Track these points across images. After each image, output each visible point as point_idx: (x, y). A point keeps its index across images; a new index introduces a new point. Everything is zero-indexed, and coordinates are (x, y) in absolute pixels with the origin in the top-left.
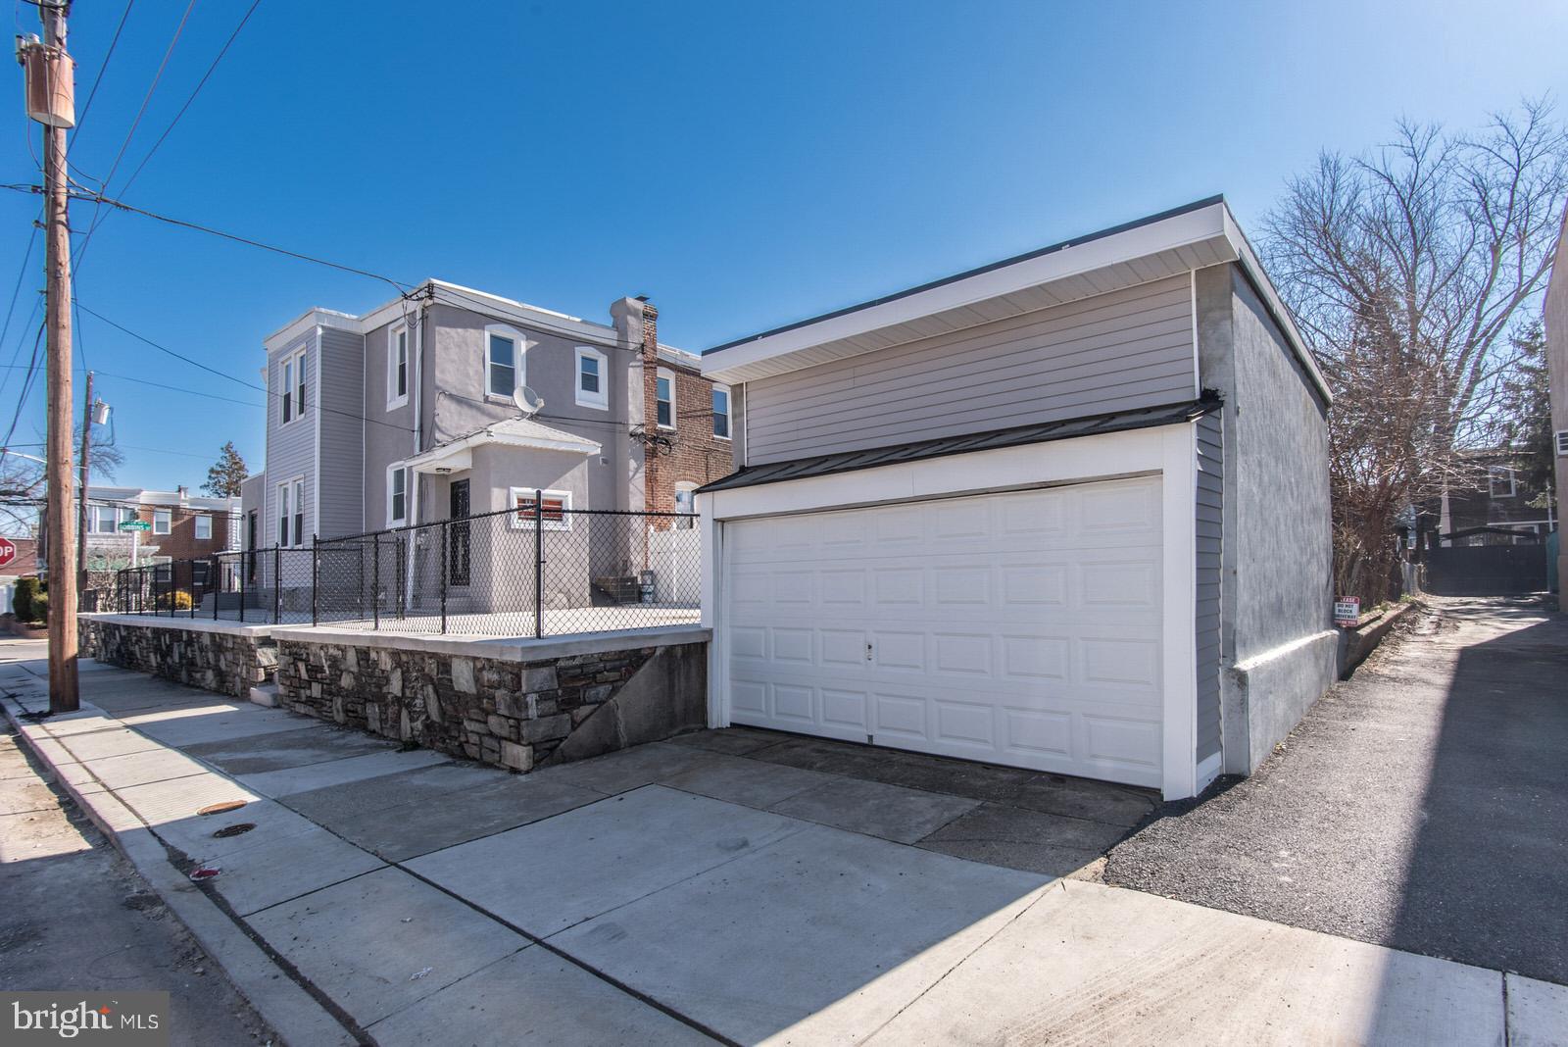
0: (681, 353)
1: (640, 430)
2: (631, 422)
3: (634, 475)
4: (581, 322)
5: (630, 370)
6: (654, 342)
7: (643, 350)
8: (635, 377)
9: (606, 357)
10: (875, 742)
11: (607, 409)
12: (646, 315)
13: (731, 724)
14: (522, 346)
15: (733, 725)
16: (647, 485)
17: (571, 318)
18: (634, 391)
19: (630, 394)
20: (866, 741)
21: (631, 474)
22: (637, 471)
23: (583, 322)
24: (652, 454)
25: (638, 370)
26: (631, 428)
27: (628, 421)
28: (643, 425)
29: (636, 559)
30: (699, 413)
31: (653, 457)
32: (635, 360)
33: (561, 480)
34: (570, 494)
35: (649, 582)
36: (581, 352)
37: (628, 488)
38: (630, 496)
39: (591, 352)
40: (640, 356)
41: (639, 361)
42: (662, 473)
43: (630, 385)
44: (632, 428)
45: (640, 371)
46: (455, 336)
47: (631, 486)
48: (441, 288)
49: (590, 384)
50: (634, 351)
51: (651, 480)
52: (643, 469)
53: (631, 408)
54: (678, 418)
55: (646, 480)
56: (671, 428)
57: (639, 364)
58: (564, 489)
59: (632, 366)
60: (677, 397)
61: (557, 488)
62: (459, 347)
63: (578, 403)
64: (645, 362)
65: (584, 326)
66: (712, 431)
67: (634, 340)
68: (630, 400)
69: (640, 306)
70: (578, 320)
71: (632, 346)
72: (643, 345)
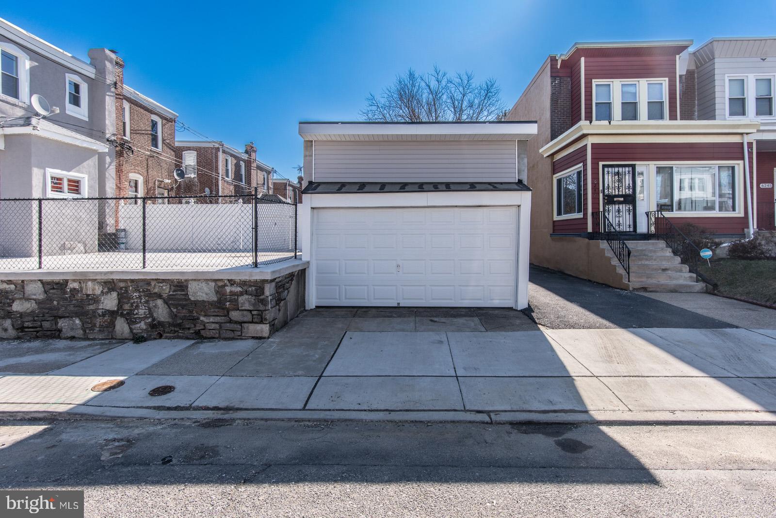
0: (134, 92)
1: (113, 138)
2: (107, 132)
3: (109, 167)
4: (71, 57)
5: (107, 97)
6: (122, 83)
7: (116, 86)
8: (110, 102)
9: (87, 84)
10: (401, 305)
11: (87, 120)
12: (117, 63)
13: (316, 307)
14: (26, 64)
15: (317, 307)
16: (116, 174)
17: (65, 53)
19: (107, 113)
20: (396, 305)
21: (107, 166)
22: (110, 164)
23: (73, 57)
24: (120, 154)
25: (112, 98)
27: (104, 130)
28: (115, 134)
29: (109, 221)
30: (143, 132)
31: (120, 156)
32: (109, 91)
33: (81, 166)
34: (86, 177)
35: (123, 236)
36: (70, 77)
37: (105, 175)
38: (106, 180)
39: (76, 79)
40: (113, 89)
41: (112, 92)
42: (126, 167)
43: (107, 107)
44: (108, 136)
45: (113, 100)
47: (107, 174)
49: (76, 101)
50: (109, 85)
51: (119, 170)
52: (114, 164)
53: (107, 122)
54: (131, 133)
55: (116, 171)
57: (112, 94)
58: (82, 173)
59: (108, 95)
60: (131, 120)
61: (78, 172)
63: (67, 112)
64: (116, 94)
65: (73, 59)
66: (150, 144)
67: (110, 78)
68: (107, 117)
69: (113, 56)
70: (70, 55)
71: (108, 82)
72: (115, 83)
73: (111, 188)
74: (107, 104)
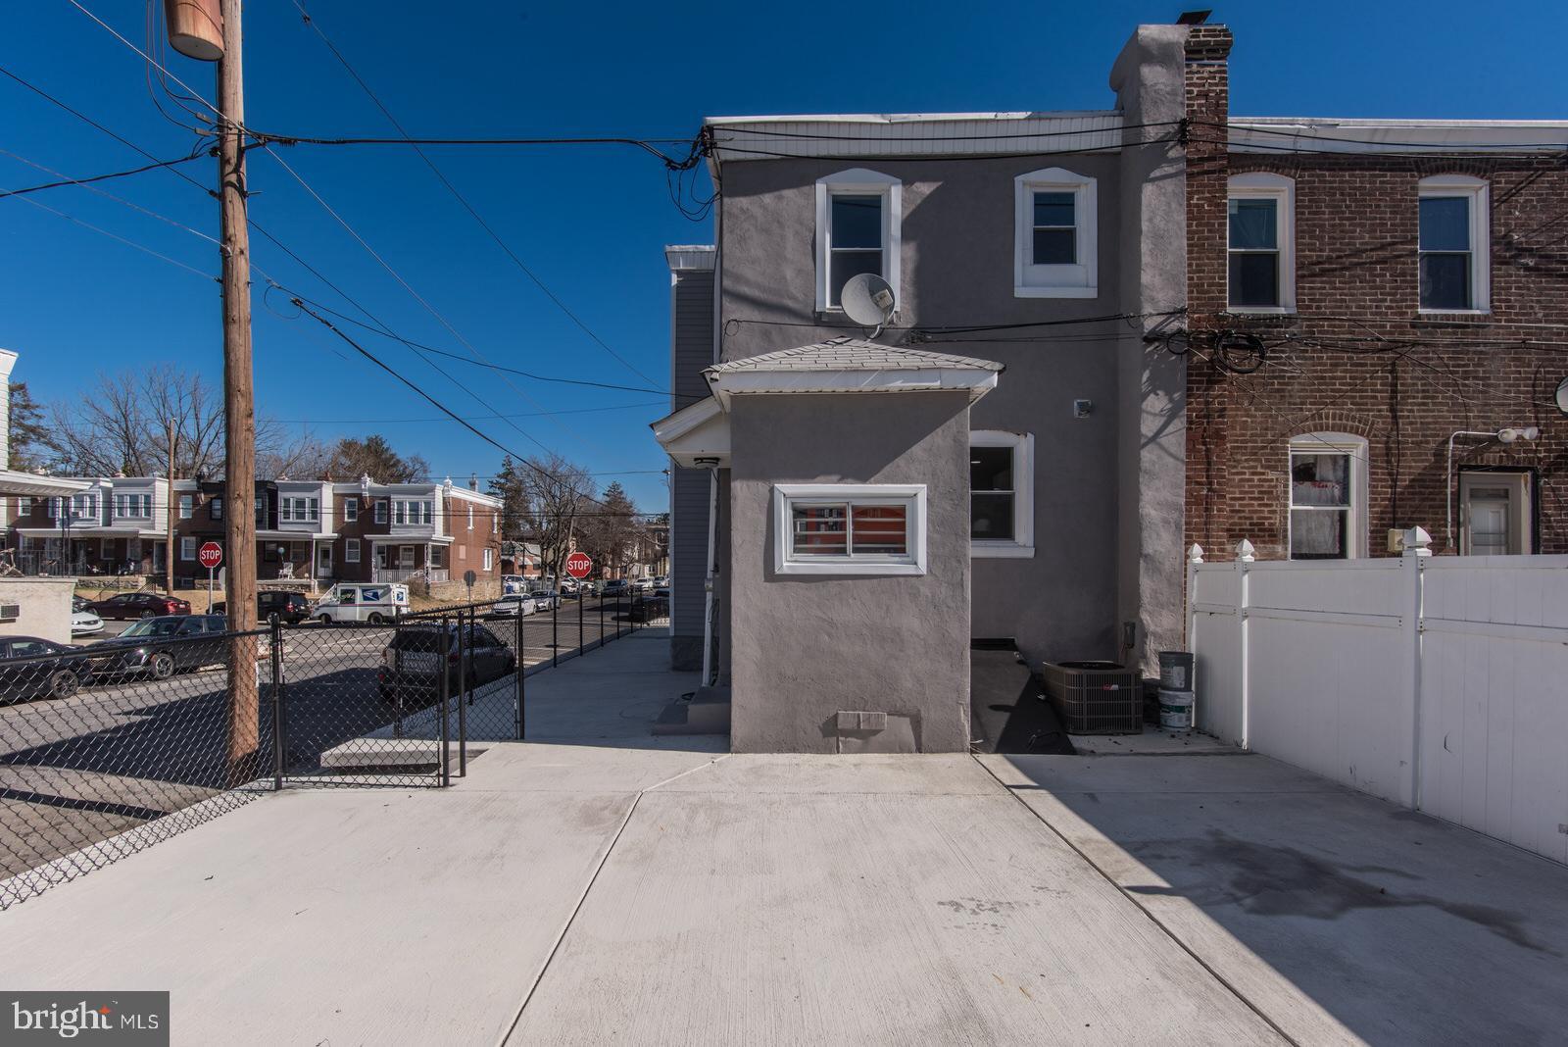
0: (1310, 123)
1: (1174, 325)
2: (1147, 309)
3: (1156, 433)
4: (1027, 118)
5: (1148, 191)
6: (1219, 109)
7: (1185, 135)
8: (1161, 202)
9: (1094, 179)
11: (1093, 293)
12: (1194, 53)
14: (896, 202)
16: (1193, 452)
17: (1006, 116)
18: (1158, 237)
19: (1145, 246)
21: (1148, 431)
22: (1164, 420)
23: (1037, 116)
24: (1205, 377)
25: (1169, 186)
26: (1149, 324)
27: (1138, 307)
28: (1182, 311)
29: (1157, 622)
31: (1211, 382)
32: (1163, 163)
33: (900, 461)
34: (921, 490)
35: (1178, 682)
36: (1030, 184)
39: (1055, 178)
40: (1177, 150)
41: (1173, 163)
43: (1145, 226)
45: (1175, 188)
46: (757, 211)
48: (724, 127)
49: (1054, 247)
50: (1157, 144)
51: (1209, 438)
52: (1182, 416)
53: (1149, 276)
54: (1302, 284)
55: (1188, 440)
56: (1281, 311)
57: (1171, 170)
58: (907, 480)
59: (1153, 182)
60: (1299, 234)
61: (892, 478)
62: (766, 231)
63: (1020, 292)
64: (1190, 162)
65: (1031, 124)
66: (1415, 301)
67: (1158, 119)
68: (1146, 259)
69: (1178, 34)
71: (1153, 133)
72: (1183, 123)
73: (1160, 505)
74: (1145, 215)
